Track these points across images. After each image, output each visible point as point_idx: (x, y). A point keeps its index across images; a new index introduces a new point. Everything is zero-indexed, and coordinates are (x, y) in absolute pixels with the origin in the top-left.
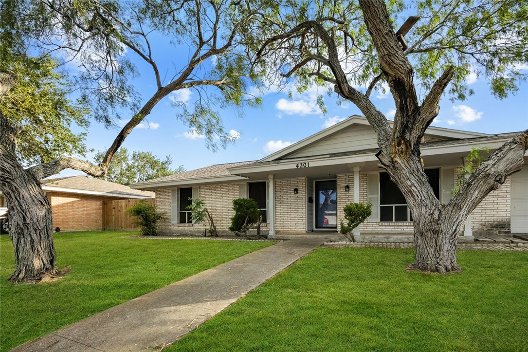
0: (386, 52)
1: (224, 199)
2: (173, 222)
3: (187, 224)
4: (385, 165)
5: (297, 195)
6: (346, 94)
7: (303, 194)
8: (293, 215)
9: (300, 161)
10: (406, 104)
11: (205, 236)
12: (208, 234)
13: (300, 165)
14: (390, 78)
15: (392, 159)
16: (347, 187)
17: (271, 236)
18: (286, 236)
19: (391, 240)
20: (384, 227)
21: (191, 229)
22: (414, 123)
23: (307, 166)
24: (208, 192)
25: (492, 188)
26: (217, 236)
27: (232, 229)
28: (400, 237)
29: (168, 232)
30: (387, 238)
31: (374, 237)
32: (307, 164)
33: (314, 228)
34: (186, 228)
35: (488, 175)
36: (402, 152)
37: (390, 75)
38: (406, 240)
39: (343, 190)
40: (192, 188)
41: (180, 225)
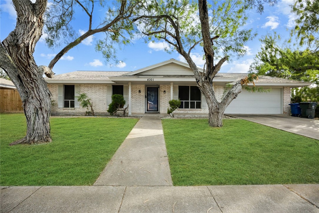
1: (97, 93)
2: (59, 107)
3: (70, 108)
4: (200, 86)
5: (140, 94)
6: (182, 53)
7: (143, 93)
8: (138, 104)
9: (149, 77)
10: (211, 64)
11: (86, 115)
12: (87, 114)
13: (149, 80)
15: (203, 84)
16: (165, 91)
17: (130, 115)
18: (138, 115)
19: (186, 117)
20: (180, 111)
21: (74, 111)
22: (212, 72)
23: (153, 80)
24: (86, 89)
25: (235, 98)
26: (94, 115)
27: (109, 111)
28: (189, 115)
29: (55, 113)
30: (184, 116)
31: (179, 115)
32: (153, 79)
33: (146, 111)
34: (70, 111)
35: (234, 94)
36: (207, 82)
37: (207, 53)
38: (191, 117)
39: (163, 93)
40: (74, 85)
41: (65, 108)
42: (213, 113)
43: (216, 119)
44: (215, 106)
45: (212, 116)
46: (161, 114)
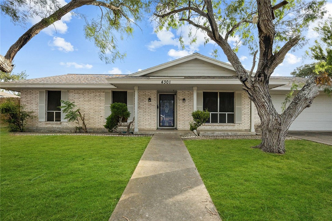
0: (266, 18)
1: (92, 102)
2: (40, 120)
3: (55, 122)
4: (248, 88)
5: (150, 103)
7: (155, 102)
8: (147, 117)
9: (164, 79)
11: (76, 132)
12: (78, 131)
13: (164, 82)
14: (263, 35)
15: (253, 85)
16: (184, 99)
17: (136, 132)
18: (147, 132)
19: (215, 134)
21: (60, 126)
22: (271, 65)
23: (169, 83)
24: (77, 96)
25: (308, 106)
26: (87, 132)
27: (107, 127)
28: (220, 132)
29: (35, 128)
30: (213, 133)
31: (205, 133)
32: (169, 81)
34: (54, 126)
35: (306, 99)
36: (261, 81)
37: (263, 33)
38: (223, 135)
39: (181, 101)
40: (61, 91)
41: (48, 122)
42: (270, 131)
43: (275, 141)
44: (273, 120)
45: (268, 136)
46: (179, 131)
